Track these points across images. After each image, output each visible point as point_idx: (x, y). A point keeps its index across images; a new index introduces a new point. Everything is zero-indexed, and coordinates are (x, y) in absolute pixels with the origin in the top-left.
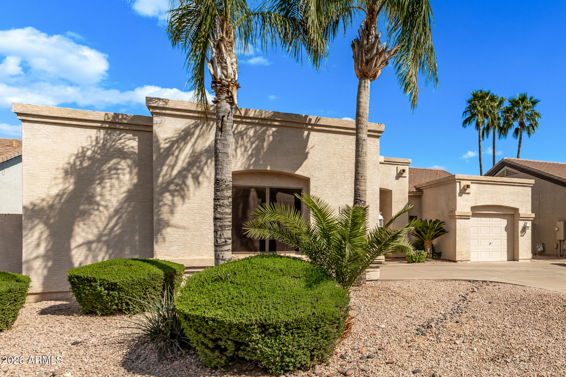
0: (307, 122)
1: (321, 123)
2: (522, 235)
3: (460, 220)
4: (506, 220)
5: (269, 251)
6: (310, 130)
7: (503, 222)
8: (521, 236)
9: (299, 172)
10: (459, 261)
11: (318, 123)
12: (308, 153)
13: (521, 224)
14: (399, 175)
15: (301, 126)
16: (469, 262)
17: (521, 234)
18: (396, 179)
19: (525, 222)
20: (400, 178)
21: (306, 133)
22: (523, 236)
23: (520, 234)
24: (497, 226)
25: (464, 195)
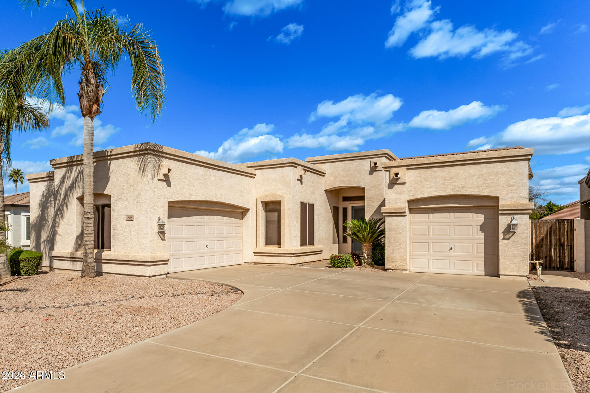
0: (106, 155)
1: (113, 153)
2: (507, 236)
3: (391, 218)
4: (483, 216)
5: (101, 248)
6: (111, 160)
7: (479, 218)
8: (504, 239)
9: (105, 192)
10: (390, 269)
11: (112, 154)
12: (110, 177)
13: (504, 221)
14: (374, 169)
15: (105, 159)
16: (404, 272)
17: (504, 235)
18: (370, 174)
19: (512, 216)
20: (375, 172)
21: (109, 162)
22: (509, 239)
23: (501, 236)
24: (463, 224)
25: (396, 186)
